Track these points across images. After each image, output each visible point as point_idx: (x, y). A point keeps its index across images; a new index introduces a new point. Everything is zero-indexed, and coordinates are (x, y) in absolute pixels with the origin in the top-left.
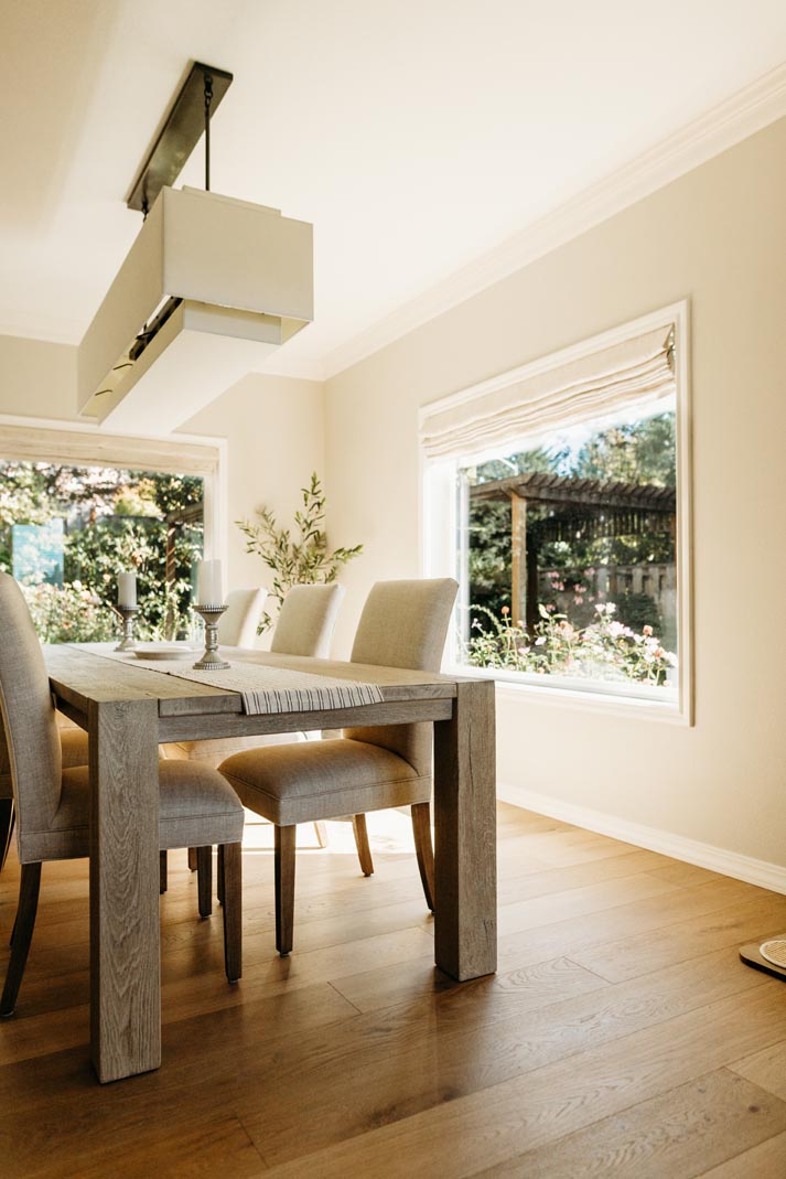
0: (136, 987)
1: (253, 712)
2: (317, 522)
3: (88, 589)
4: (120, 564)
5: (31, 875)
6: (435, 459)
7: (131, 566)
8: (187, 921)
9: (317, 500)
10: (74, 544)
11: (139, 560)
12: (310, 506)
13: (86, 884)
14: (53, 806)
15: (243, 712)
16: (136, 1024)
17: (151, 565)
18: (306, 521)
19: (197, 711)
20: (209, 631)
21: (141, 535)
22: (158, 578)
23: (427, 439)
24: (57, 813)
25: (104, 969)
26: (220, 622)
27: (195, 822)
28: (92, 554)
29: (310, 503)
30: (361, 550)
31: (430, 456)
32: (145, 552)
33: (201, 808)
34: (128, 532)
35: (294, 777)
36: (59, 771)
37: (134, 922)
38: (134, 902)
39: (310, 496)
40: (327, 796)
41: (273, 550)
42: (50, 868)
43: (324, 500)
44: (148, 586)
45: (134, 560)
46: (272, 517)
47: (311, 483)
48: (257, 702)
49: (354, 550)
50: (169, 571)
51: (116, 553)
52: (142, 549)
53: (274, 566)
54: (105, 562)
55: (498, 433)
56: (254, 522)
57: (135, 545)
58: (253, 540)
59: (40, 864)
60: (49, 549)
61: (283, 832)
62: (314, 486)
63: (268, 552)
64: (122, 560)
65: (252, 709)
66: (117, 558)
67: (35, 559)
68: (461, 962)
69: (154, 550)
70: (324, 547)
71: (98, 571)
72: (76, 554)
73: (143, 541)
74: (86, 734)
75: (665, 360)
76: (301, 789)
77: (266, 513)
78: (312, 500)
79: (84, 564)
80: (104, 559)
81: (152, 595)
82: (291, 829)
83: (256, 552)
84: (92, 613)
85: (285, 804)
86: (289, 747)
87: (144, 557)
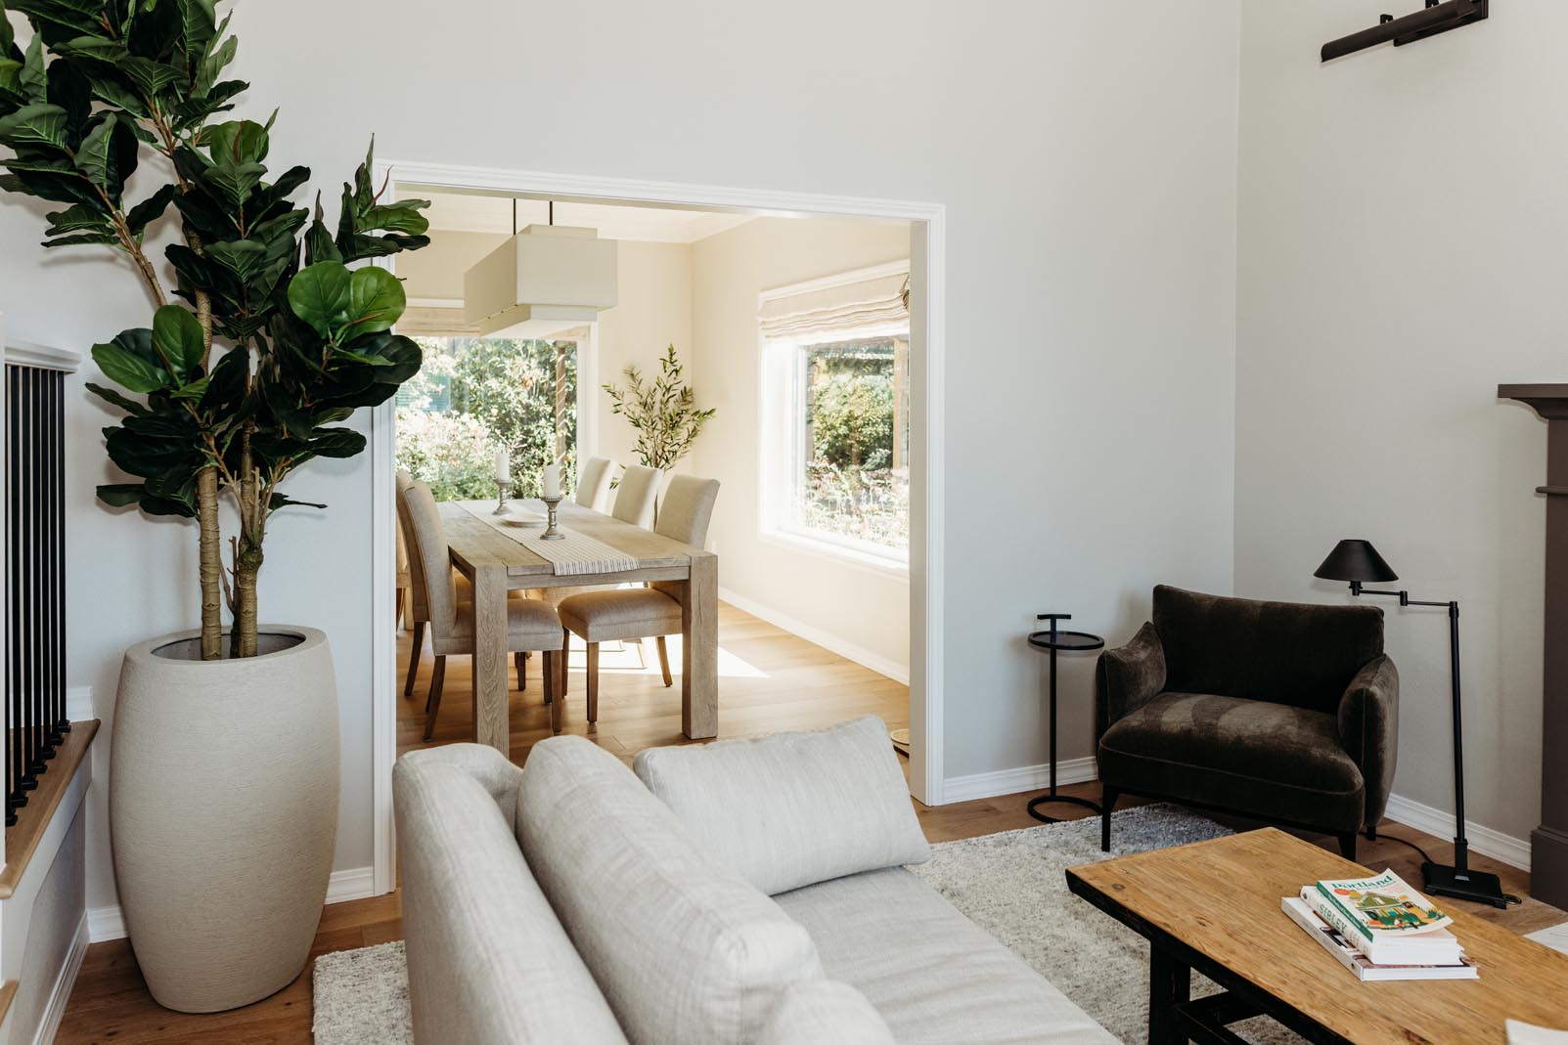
0: (496, 718)
1: (559, 574)
2: (674, 387)
3: (476, 417)
4: (509, 388)
5: (440, 662)
6: (772, 339)
7: (520, 388)
8: (539, 705)
9: (674, 368)
10: (462, 366)
11: (530, 383)
12: (668, 373)
13: (470, 684)
14: (452, 624)
15: (554, 574)
16: (496, 737)
17: (540, 390)
18: (665, 386)
19: (529, 573)
20: (550, 513)
21: (532, 356)
22: (548, 402)
23: (764, 323)
24: (454, 627)
25: (479, 707)
26: (558, 508)
27: (533, 637)
28: (481, 377)
29: (669, 370)
30: (713, 414)
31: (768, 337)
32: (538, 375)
33: (538, 628)
34: (518, 354)
35: (599, 612)
36: (455, 604)
37: (494, 684)
38: (495, 674)
39: (668, 364)
40: (620, 626)
41: (638, 411)
42: (450, 659)
43: (681, 367)
44: (538, 413)
45: (524, 383)
46: (640, 377)
47: (669, 354)
48: (562, 568)
49: (708, 414)
50: (559, 400)
51: (505, 377)
52: (532, 372)
53: (638, 426)
54: (493, 386)
55: (809, 329)
56: (622, 384)
57: (525, 368)
58: (618, 402)
59: (444, 657)
60: (436, 372)
61: (590, 646)
62: (671, 355)
63: (633, 413)
64: (512, 384)
65: (558, 572)
66: (506, 382)
67: (423, 384)
68: (692, 728)
69: (545, 374)
70: (690, 402)
71: (486, 395)
72: (464, 376)
73: (534, 362)
74: (469, 582)
75: (902, 302)
76: (603, 620)
77: (635, 373)
78: (670, 368)
79: (472, 387)
80: (493, 383)
81: (543, 422)
82: (596, 645)
83: (621, 413)
84: (480, 444)
85: (591, 629)
86: (604, 593)
87: (534, 380)
